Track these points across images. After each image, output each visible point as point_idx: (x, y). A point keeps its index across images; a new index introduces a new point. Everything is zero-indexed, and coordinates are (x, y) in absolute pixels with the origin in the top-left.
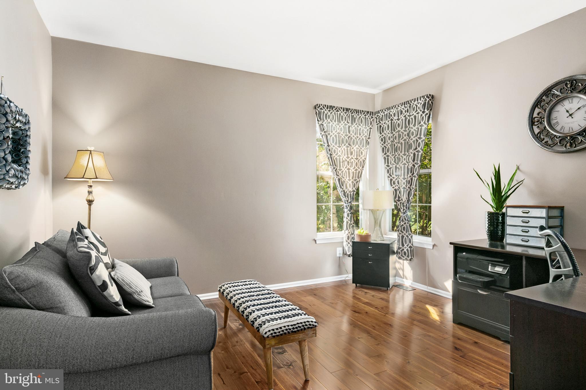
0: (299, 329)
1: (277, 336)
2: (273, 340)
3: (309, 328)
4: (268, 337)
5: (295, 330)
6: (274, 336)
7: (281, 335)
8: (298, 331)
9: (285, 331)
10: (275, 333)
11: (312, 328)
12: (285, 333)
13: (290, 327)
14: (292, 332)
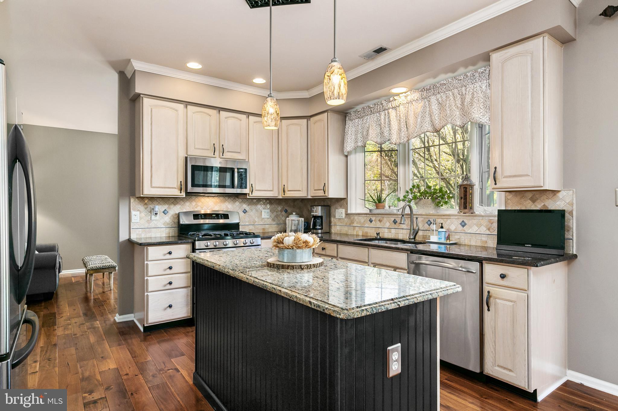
0: (106, 267)
1: (94, 269)
2: (92, 271)
3: (111, 267)
4: (89, 269)
5: (104, 268)
6: (92, 270)
7: (96, 269)
8: (105, 268)
9: (98, 268)
10: (93, 268)
11: (113, 267)
12: (98, 269)
13: (101, 266)
14: (102, 268)
